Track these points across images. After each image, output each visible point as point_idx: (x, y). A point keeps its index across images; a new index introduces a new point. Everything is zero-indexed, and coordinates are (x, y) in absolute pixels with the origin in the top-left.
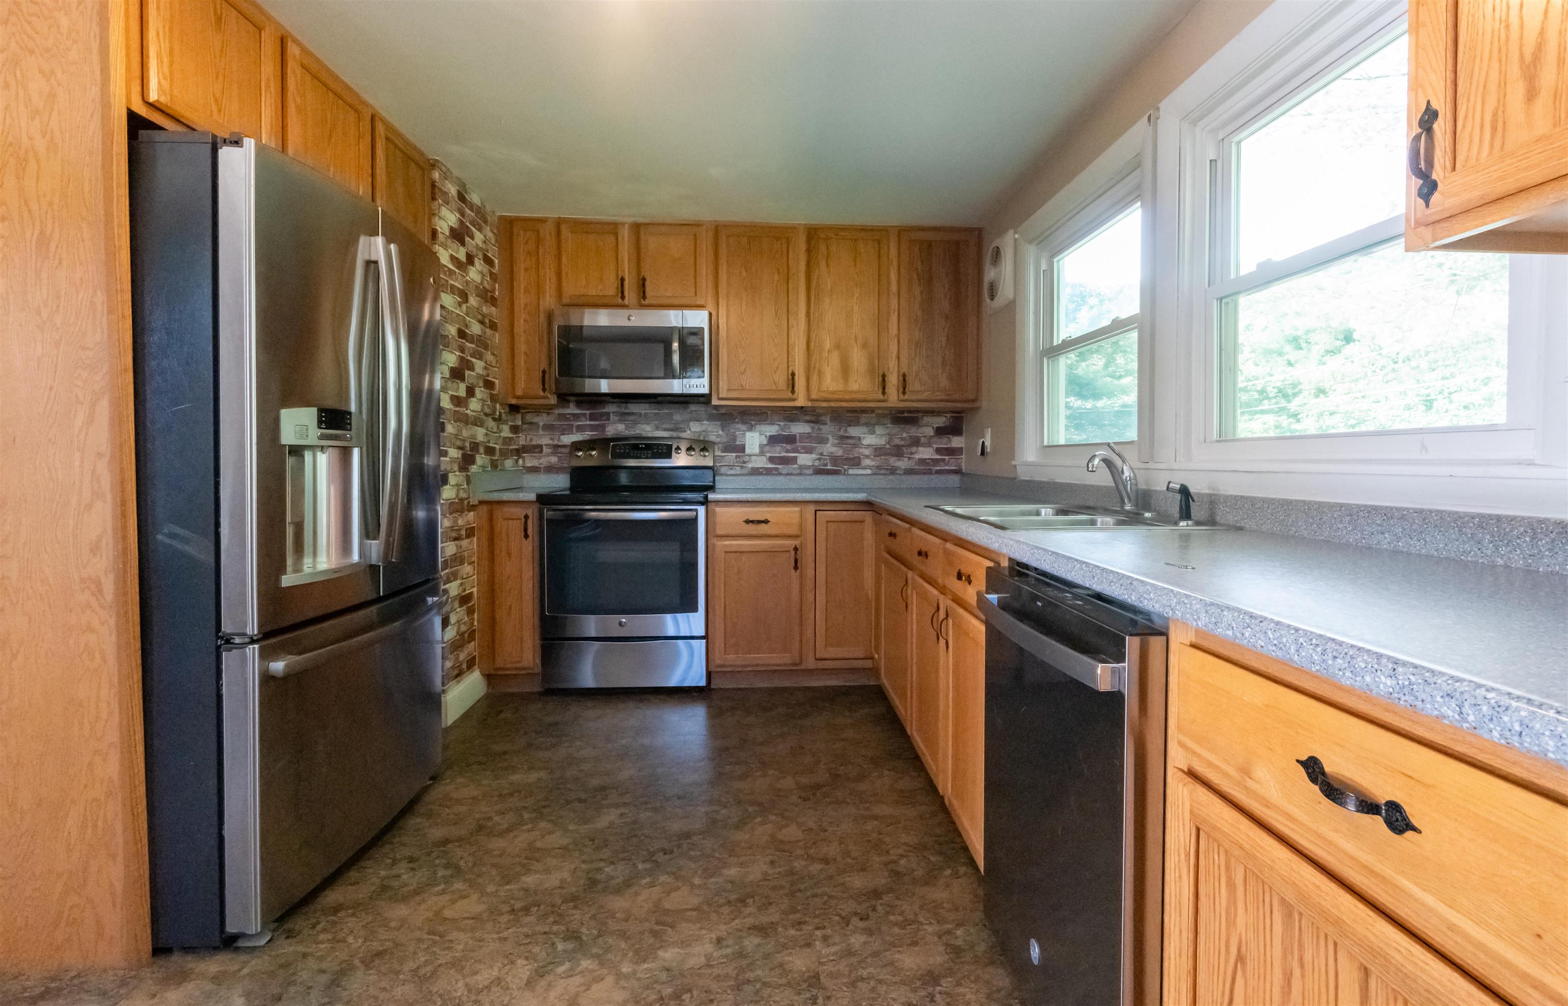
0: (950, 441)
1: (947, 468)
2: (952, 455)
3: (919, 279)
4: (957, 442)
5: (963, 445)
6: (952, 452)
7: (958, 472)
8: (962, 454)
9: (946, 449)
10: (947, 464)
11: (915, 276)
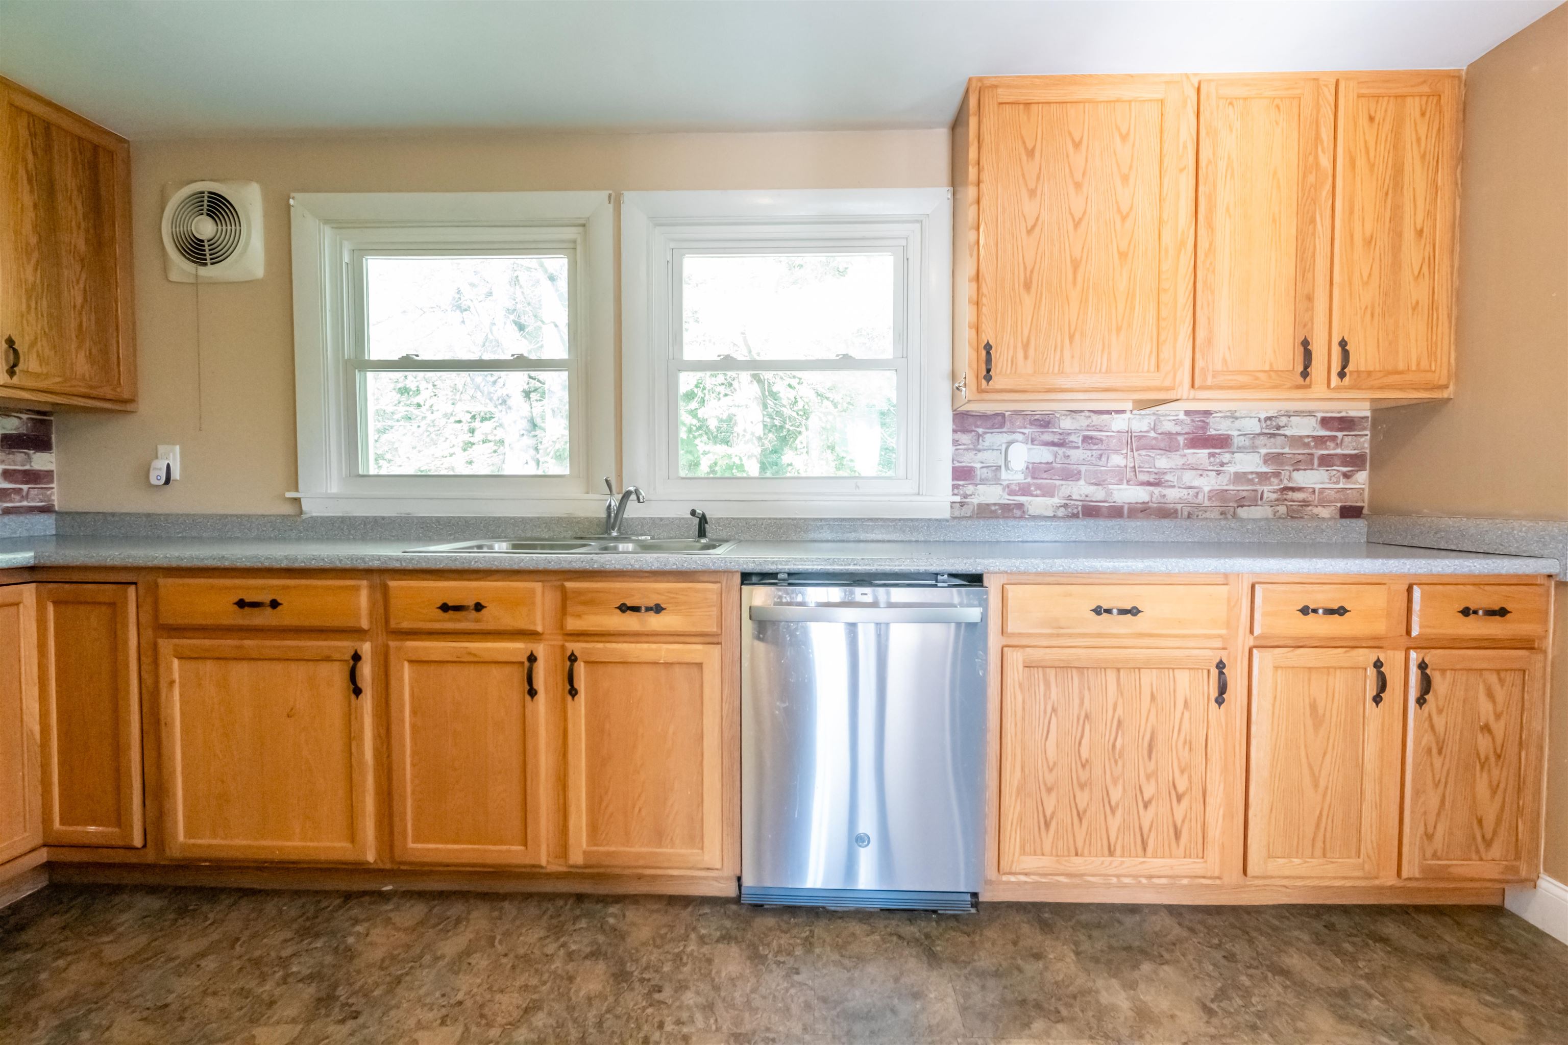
0: (29, 459)
1: (25, 503)
2: (36, 482)
3: (30, 181)
4: (41, 461)
5: (52, 467)
6: (33, 477)
7: (46, 510)
8: (52, 482)
9: (26, 473)
10: (26, 497)
11: (22, 172)
